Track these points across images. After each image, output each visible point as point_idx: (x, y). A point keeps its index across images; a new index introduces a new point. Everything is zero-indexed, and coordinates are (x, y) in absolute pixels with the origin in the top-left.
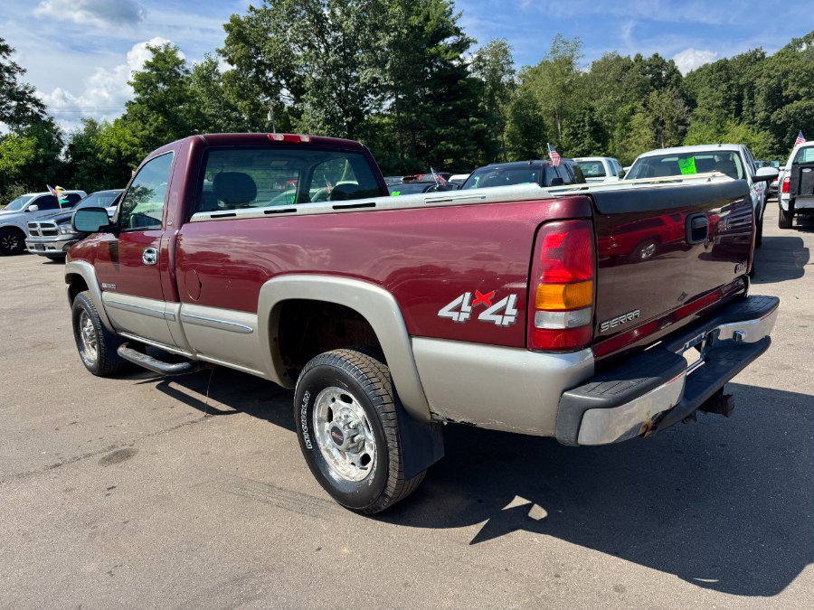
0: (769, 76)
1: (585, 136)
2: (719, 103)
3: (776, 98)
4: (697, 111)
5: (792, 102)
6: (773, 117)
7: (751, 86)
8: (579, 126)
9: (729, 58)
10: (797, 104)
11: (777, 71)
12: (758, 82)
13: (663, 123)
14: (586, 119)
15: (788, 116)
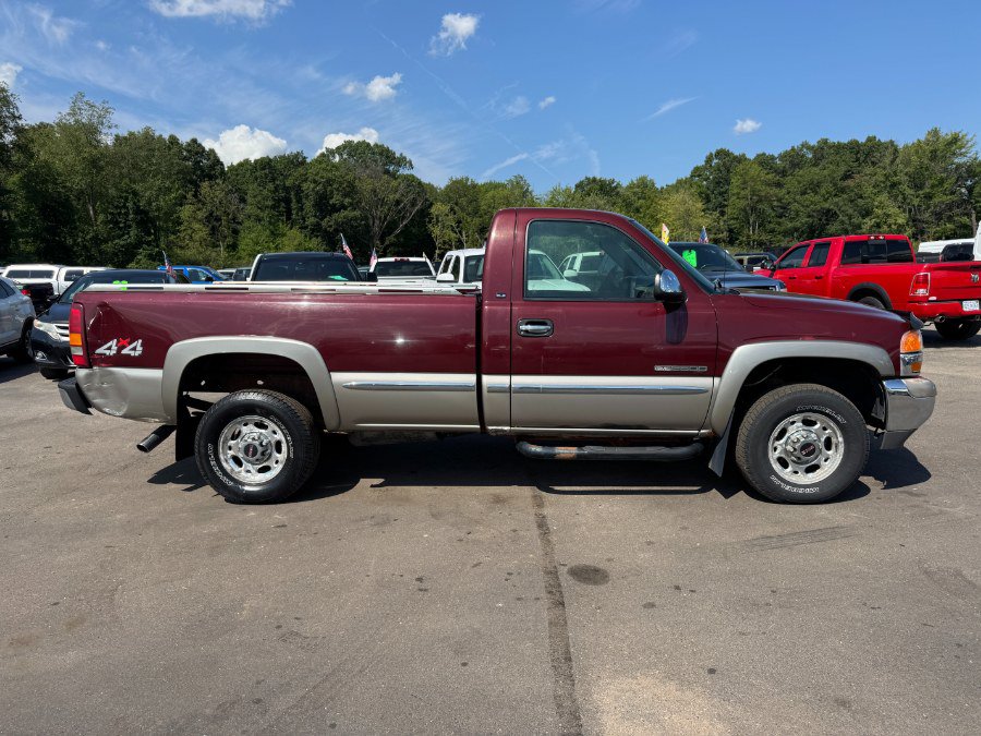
0: (315, 182)
1: (130, 227)
2: (270, 203)
3: (324, 206)
4: (249, 209)
5: (339, 210)
6: (324, 223)
7: (299, 190)
8: (120, 214)
9: (271, 157)
10: (343, 213)
11: (322, 177)
12: (305, 186)
13: (218, 219)
14: (130, 205)
15: (337, 223)
